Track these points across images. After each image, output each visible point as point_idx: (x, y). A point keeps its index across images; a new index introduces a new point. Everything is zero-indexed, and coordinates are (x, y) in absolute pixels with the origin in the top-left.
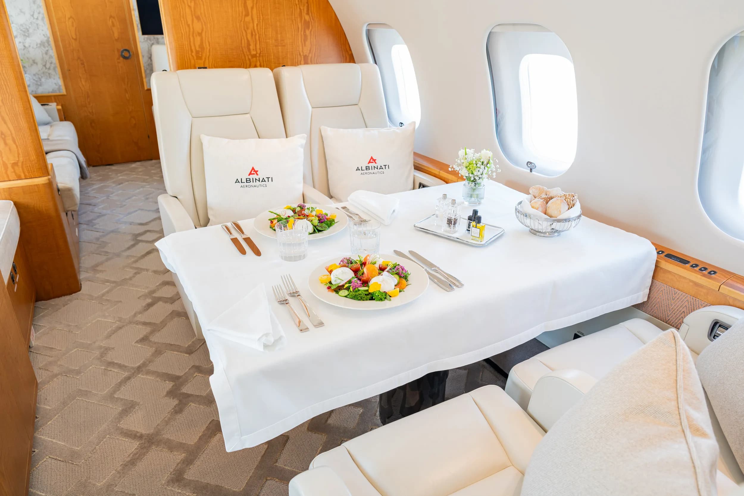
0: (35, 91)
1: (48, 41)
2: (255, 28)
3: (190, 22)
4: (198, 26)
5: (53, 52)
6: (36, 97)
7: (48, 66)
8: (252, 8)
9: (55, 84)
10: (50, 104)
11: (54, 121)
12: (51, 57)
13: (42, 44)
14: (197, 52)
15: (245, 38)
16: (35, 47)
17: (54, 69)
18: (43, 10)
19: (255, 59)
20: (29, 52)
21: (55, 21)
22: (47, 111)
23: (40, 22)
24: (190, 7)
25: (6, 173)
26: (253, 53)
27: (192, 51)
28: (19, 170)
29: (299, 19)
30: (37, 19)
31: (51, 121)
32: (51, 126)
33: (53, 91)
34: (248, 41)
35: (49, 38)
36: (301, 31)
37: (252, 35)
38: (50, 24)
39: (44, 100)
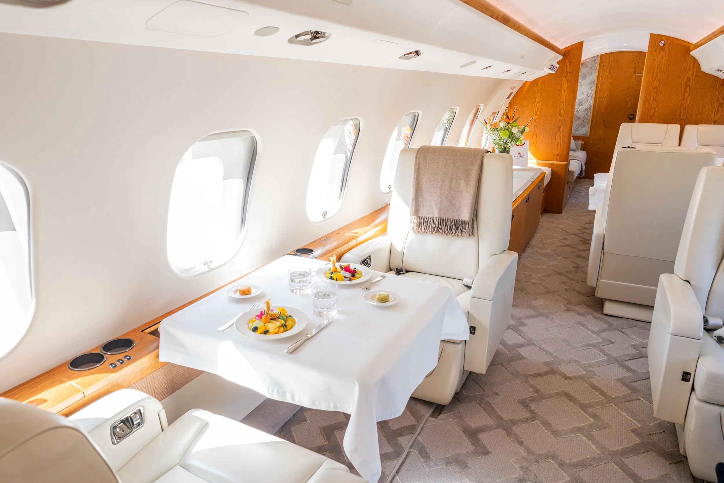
0: (574, 134)
1: (590, 108)
2: (687, 106)
3: (651, 103)
4: (655, 105)
5: (590, 114)
6: (573, 137)
7: (585, 121)
8: (688, 97)
9: (586, 131)
10: (579, 141)
11: (578, 150)
12: (589, 116)
13: (587, 110)
14: (651, 116)
15: (679, 111)
16: (583, 110)
17: (588, 123)
18: (593, 93)
19: (682, 121)
20: (578, 113)
21: (598, 98)
22: (576, 144)
23: (590, 98)
24: (653, 96)
25: (553, 158)
26: (682, 118)
27: (648, 116)
28: (558, 157)
29: (716, 102)
30: (589, 97)
31: (576, 149)
32: (575, 152)
33: (583, 134)
34: (680, 111)
35: (591, 106)
36: (716, 108)
37: (684, 109)
38: (595, 99)
39: (576, 138)
